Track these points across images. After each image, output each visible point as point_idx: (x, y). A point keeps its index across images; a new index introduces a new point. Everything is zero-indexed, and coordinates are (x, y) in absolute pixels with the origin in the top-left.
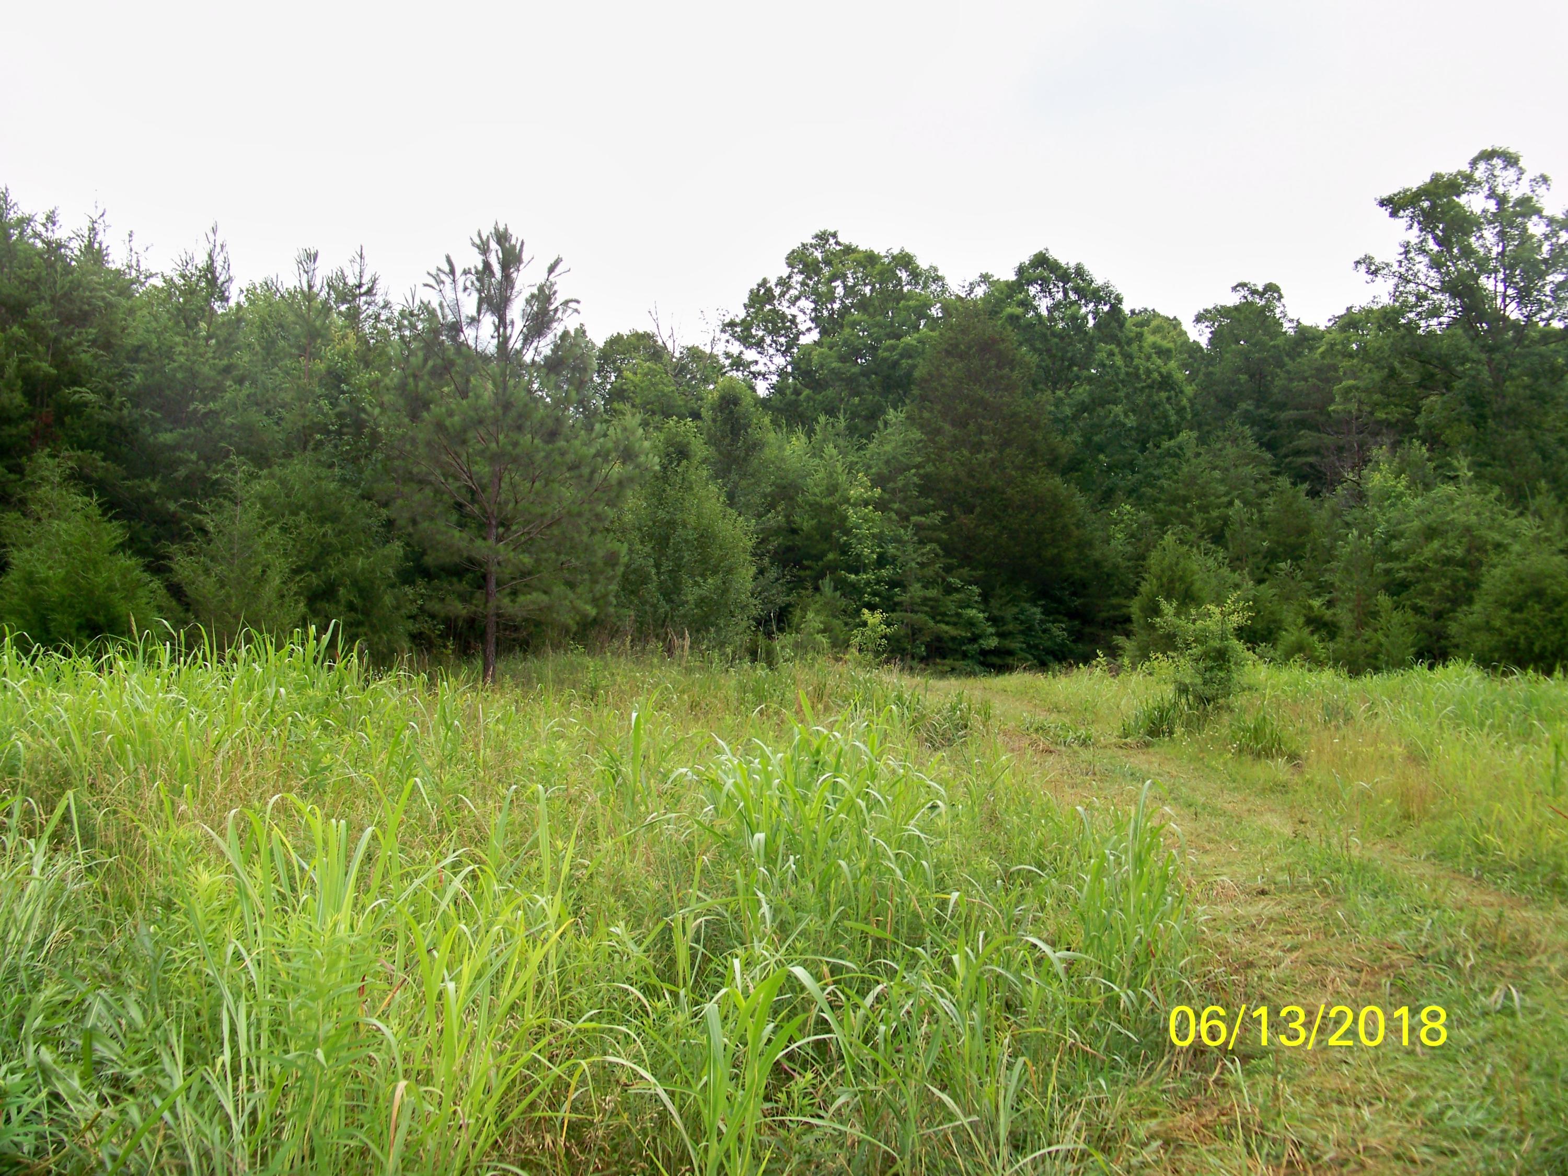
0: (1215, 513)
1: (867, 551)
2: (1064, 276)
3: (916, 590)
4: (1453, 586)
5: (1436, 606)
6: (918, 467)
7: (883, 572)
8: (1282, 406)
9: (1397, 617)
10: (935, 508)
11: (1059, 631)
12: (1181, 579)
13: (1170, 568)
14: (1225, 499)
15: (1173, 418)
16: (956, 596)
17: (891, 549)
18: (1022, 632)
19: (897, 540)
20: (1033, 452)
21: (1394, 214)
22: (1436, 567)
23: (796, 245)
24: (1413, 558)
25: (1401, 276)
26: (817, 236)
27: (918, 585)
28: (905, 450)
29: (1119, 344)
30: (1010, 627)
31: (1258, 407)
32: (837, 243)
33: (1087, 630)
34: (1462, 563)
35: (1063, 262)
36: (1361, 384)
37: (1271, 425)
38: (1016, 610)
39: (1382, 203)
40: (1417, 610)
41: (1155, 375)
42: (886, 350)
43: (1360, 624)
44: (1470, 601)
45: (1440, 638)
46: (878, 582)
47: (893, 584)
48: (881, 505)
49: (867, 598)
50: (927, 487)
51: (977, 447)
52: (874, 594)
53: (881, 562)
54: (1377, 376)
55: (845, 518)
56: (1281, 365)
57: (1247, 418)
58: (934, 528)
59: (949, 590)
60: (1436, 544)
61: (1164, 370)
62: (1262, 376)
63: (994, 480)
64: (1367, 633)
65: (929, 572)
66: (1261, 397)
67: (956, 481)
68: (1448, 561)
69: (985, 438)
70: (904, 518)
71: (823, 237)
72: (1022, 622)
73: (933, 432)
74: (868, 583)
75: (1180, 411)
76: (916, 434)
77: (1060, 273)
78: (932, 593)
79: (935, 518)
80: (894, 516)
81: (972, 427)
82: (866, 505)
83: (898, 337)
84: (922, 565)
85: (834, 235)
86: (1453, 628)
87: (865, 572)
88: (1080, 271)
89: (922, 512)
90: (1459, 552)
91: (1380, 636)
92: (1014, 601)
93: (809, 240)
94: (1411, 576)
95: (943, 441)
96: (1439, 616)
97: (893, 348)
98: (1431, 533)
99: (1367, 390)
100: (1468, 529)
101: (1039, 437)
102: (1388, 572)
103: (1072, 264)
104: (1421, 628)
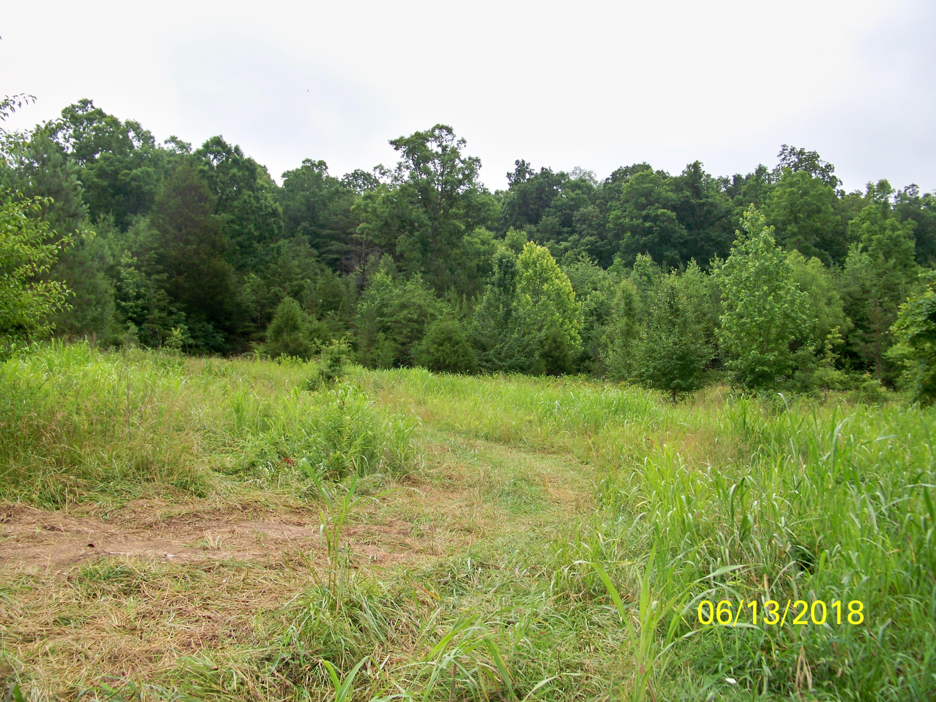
0: (295, 283)
1: (131, 291)
2: (229, 152)
3: (156, 313)
4: (412, 331)
5: (403, 340)
6: (155, 249)
7: (139, 302)
8: (323, 227)
9: (387, 343)
10: (163, 272)
11: (220, 338)
12: (292, 319)
13: (287, 313)
14: (300, 276)
15: (276, 231)
16: (174, 317)
17: (142, 290)
18: (203, 337)
19: (147, 286)
20: (214, 246)
21: (397, 149)
22: (405, 322)
23: (68, 105)
24: (394, 317)
25: (395, 177)
26: (81, 102)
27: (157, 311)
28: (150, 239)
29: (253, 191)
30: (198, 334)
31: (311, 226)
32: (93, 107)
33: (232, 337)
34: (416, 321)
35: (228, 143)
36: (370, 226)
37: (317, 235)
38: (200, 325)
39: (392, 143)
40: (395, 340)
41: (270, 209)
42: (123, 175)
43: (369, 346)
44: (419, 339)
45: (404, 354)
46: (136, 307)
47: (143, 309)
48: (138, 267)
49: (130, 314)
50: (161, 259)
51: (187, 242)
52: (134, 313)
53: (138, 297)
54: (380, 223)
55: (119, 273)
56: (325, 205)
57: (306, 231)
58: (163, 281)
59: (171, 313)
60: (405, 312)
61: (274, 207)
62: (314, 209)
63: (196, 260)
64: (373, 350)
65: (162, 304)
66: (313, 219)
67: (176, 258)
68: (410, 320)
69: (191, 238)
70: (149, 275)
71: (85, 103)
72: (204, 332)
73: (165, 232)
74: (131, 307)
75: (280, 228)
76: (155, 232)
77: (226, 150)
78: (164, 315)
79: (165, 276)
80: (143, 274)
81: (184, 231)
82: (130, 266)
83: (130, 169)
84: (159, 300)
85: (91, 102)
86: (413, 351)
87: (130, 301)
88: (237, 149)
89: (158, 273)
90: (415, 317)
91: (379, 351)
92: (200, 321)
93: (76, 103)
94: (393, 325)
95: (169, 237)
96: (403, 344)
97: (127, 175)
98: (403, 306)
99: (374, 230)
100: (420, 307)
101: (217, 239)
102: (381, 322)
103: (233, 146)
104: (396, 349)
